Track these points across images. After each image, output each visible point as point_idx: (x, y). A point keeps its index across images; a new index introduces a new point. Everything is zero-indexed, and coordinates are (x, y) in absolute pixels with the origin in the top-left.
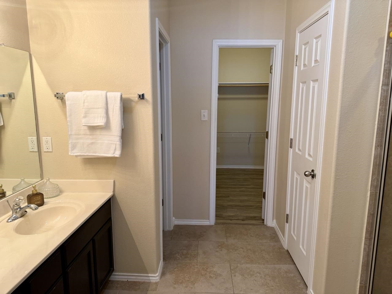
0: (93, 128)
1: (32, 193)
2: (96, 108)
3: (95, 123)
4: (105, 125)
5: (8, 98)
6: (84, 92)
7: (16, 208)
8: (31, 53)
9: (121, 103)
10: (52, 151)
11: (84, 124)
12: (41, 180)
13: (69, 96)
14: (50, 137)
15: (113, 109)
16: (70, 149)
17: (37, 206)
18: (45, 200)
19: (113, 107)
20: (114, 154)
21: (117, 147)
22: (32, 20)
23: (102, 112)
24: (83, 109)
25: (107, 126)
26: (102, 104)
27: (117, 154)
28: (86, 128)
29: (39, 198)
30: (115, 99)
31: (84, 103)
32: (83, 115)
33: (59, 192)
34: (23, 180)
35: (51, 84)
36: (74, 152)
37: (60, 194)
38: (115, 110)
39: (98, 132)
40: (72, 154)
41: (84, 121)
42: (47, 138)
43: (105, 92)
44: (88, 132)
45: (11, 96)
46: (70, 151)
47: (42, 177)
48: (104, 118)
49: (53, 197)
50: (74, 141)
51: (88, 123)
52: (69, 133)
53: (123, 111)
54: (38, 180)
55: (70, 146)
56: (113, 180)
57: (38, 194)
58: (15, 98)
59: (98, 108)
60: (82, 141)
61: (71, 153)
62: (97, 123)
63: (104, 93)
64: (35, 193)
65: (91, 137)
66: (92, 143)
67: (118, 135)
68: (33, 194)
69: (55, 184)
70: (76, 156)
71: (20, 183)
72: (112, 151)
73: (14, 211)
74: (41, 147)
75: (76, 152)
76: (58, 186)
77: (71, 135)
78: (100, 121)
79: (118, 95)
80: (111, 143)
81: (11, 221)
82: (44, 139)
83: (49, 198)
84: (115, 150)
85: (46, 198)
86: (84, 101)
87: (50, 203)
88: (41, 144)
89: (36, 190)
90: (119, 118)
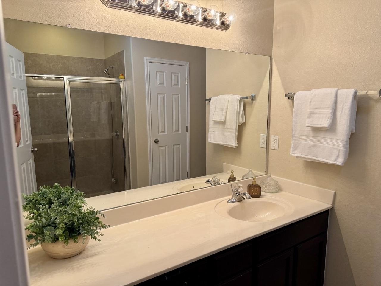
0: (317, 130)
1: (251, 183)
2: (323, 108)
3: (319, 124)
4: (328, 127)
5: (251, 99)
6: (313, 91)
7: (235, 192)
8: (273, 57)
9: (353, 102)
10: (277, 149)
11: (307, 125)
12: (266, 174)
13: (298, 95)
14: (278, 136)
15: (342, 109)
16: (292, 149)
17: (250, 196)
18: (262, 193)
19: (343, 106)
20: (335, 160)
21: (340, 154)
22: (277, 25)
23: (328, 112)
24: (309, 109)
25: (332, 128)
26: (330, 103)
27: (340, 162)
28: (309, 129)
29: (256, 190)
30: (346, 97)
31: (311, 102)
32: (307, 115)
33: (279, 189)
34: (251, 171)
35: (285, 85)
36: (295, 153)
37: (279, 191)
38: (344, 111)
39: (322, 135)
40: (293, 155)
41: (308, 122)
42: (275, 136)
43: (336, 89)
44: (311, 133)
45: (253, 98)
46: (291, 152)
47: (267, 172)
48: (329, 119)
49: (271, 193)
50: (296, 142)
51: (312, 124)
52: (293, 133)
53: (357, 111)
54: (263, 174)
55: (292, 146)
56: (334, 192)
57: (257, 186)
58: (256, 99)
59: (325, 108)
60: (305, 142)
61: (292, 153)
62: (320, 124)
63: (334, 90)
64: (254, 184)
65: (314, 139)
66: (314, 146)
67: (344, 139)
68: (252, 185)
69: (276, 181)
70: (297, 157)
71: (249, 173)
72: (334, 158)
73: (235, 195)
74: (270, 144)
75: (297, 154)
76: (278, 184)
77: (294, 135)
78: (325, 123)
79: (351, 91)
80: (335, 149)
81: (230, 203)
82: (272, 137)
83: (267, 192)
84: (338, 156)
85: (263, 191)
86: (311, 100)
87: (266, 197)
88: (270, 142)
89: (255, 182)
90: (348, 119)
